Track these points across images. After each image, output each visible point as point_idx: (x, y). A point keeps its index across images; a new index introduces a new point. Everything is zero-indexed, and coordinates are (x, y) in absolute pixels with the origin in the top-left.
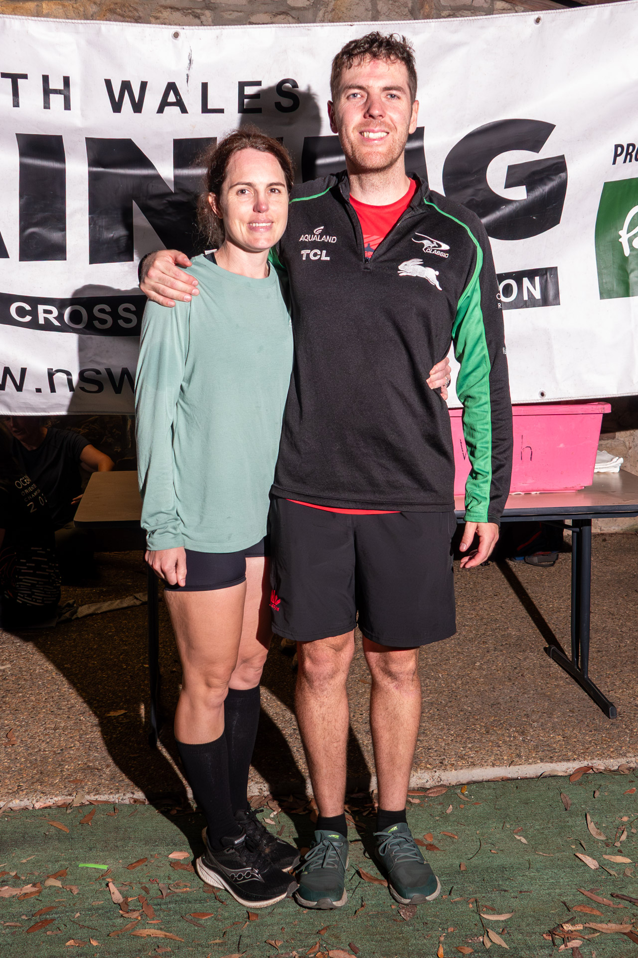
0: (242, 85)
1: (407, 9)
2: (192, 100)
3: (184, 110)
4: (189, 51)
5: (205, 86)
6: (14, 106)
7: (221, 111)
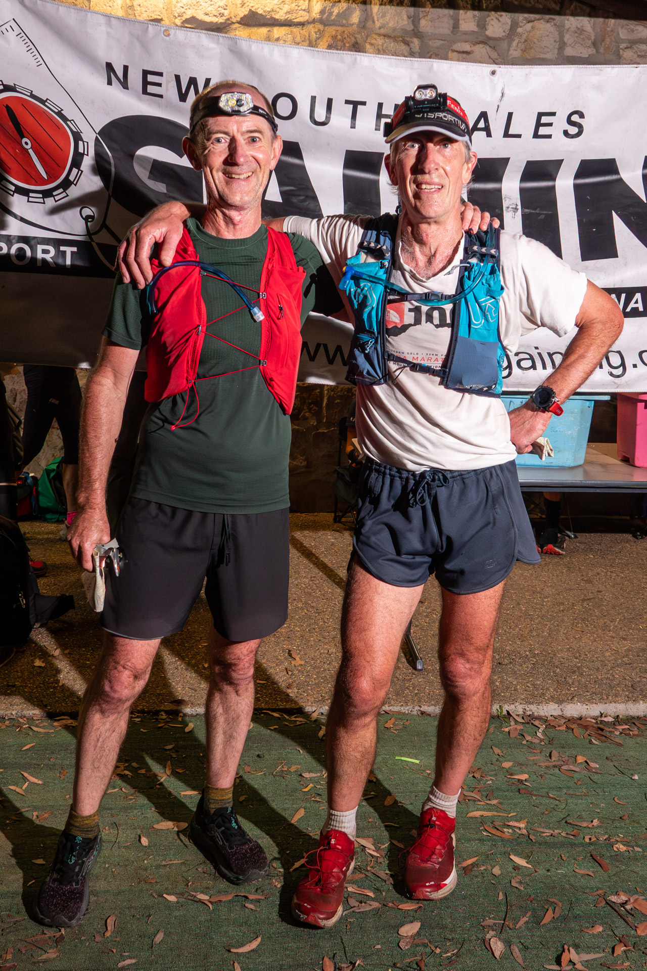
0: (540, 115)
1: (590, 42)
2: (497, 125)
3: (489, 135)
4: (502, 86)
5: (510, 115)
6: (351, 128)
7: (519, 136)
